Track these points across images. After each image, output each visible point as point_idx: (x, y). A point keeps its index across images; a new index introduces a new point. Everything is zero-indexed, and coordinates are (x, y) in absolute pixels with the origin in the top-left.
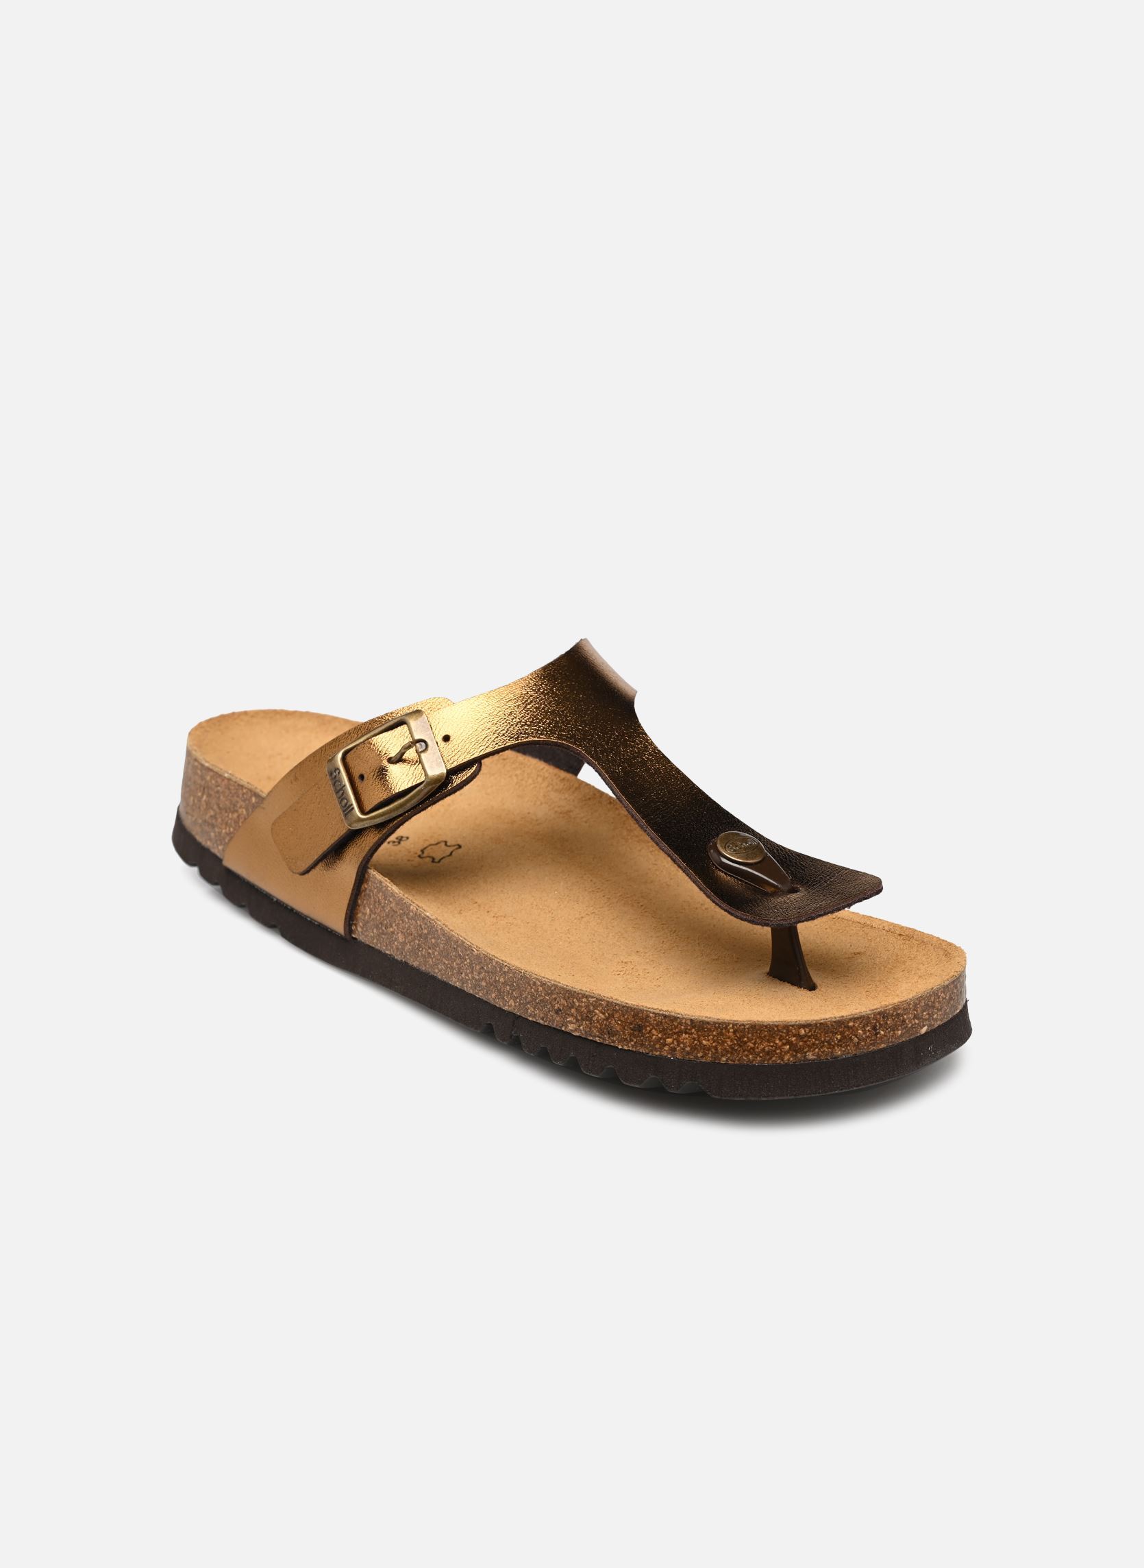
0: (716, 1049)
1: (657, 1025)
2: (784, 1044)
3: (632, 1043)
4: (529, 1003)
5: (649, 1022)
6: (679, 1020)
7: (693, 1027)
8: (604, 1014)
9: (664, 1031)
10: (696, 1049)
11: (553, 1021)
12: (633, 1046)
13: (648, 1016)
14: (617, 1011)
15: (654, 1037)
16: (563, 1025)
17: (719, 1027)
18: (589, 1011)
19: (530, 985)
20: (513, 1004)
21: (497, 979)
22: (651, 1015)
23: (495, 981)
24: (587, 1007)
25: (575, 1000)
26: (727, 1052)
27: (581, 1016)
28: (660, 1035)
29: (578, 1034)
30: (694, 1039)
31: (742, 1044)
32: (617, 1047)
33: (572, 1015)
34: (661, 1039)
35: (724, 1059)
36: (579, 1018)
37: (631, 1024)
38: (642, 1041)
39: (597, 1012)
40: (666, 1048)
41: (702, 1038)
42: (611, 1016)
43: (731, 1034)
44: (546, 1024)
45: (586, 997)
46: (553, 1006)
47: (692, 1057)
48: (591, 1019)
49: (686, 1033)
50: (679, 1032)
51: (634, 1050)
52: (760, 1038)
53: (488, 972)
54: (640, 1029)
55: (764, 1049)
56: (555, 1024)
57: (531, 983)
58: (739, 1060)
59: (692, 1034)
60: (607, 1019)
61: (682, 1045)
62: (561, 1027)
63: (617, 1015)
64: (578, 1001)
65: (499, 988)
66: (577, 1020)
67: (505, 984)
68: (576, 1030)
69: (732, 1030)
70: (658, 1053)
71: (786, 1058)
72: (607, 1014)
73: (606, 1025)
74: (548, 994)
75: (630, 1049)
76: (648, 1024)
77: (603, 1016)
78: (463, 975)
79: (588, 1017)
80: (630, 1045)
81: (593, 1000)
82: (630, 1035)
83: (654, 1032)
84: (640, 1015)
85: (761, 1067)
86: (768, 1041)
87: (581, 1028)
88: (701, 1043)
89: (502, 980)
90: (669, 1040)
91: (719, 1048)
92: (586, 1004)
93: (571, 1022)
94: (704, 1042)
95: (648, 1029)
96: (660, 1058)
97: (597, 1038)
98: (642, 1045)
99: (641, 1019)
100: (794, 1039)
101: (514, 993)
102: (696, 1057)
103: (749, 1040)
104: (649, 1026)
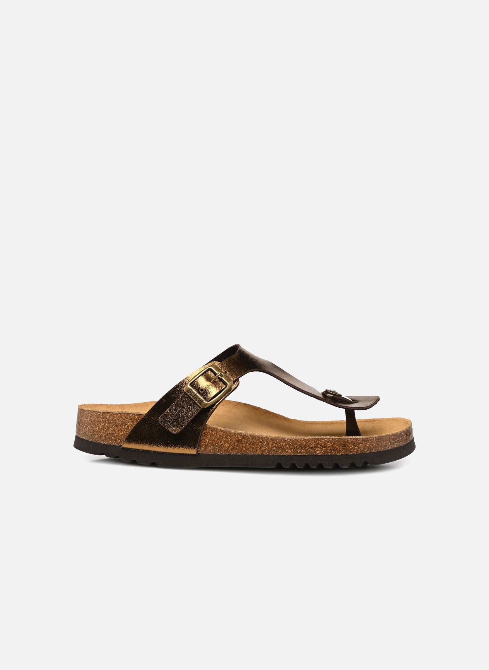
0: (371, 447)
1: (351, 443)
2: (389, 442)
3: (343, 452)
4: (298, 448)
5: (348, 442)
6: (358, 439)
7: (363, 441)
8: (331, 443)
9: (353, 445)
10: (364, 448)
11: (310, 452)
12: (343, 453)
13: (348, 440)
14: (336, 441)
15: (351, 447)
16: (314, 452)
17: (371, 439)
18: (326, 444)
19: (298, 442)
20: (290, 451)
21: (282, 444)
22: (349, 439)
23: (281, 445)
24: (325, 442)
25: (319, 441)
26: (374, 448)
27: (322, 447)
28: (352, 446)
29: (321, 454)
30: (364, 445)
31: (378, 444)
32: (337, 455)
33: (318, 447)
34: (353, 447)
35: (373, 451)
36: (321, 448)
37: (342, 444)
38: (346, 450)
39: (329, 443)
40: (355, 450)
41: (366, 444)
42: (335, 443)
43: (375, 441)
44: (306, 454)
45: (324, 439)
46: (309, 446)
47: (363, 452)
48: (326, 447)
49: (361, 443)
50: (359, 443)
51: (344, 454)
52: (383, 441)
53: (277, 443)
54: (345, 446)
55: (384, 445)
56: (311, 453)
57: (299, 441)
58: (377, 450)
59: (363, 443)
60: (333, 445)
61: (360, 448)
62: (313, 454)
63: (336, 443)
64: (321, 441)
65: (283, 448)
66: (320, 449)
67: (285, 445)
68: (320, 453)
69: (375, 440)
70: (352, 453)
71: (390, 447)
72: (332, 443)
73: (332, 447)
74: (307, 443)
75: (342, 454)
76: (348, 443)
77: (331, 444)
78: (263, 449)
79: (325, 446)
80: (342, 452)
81: (327, 439)
82: (342, 449)
83: (350, 445)
84: (345, 440)
85: (384, 451)
86: (385, 442)
87: (323, 451)
88: (366, 446)
89: (284, 444)
90: (356, 447)
91: (372, 447)
92: (324, 442)
93: (318, 450)
94: (367, 446)
95: (348, 445)
96: (353, 455)
97: (329, 453)
98: (346, 452)
99: (345, 442)
100: (391, 440)
101: (291, 447)
102: (365, 452)
103: (380, 442)
104: (348, 444)
